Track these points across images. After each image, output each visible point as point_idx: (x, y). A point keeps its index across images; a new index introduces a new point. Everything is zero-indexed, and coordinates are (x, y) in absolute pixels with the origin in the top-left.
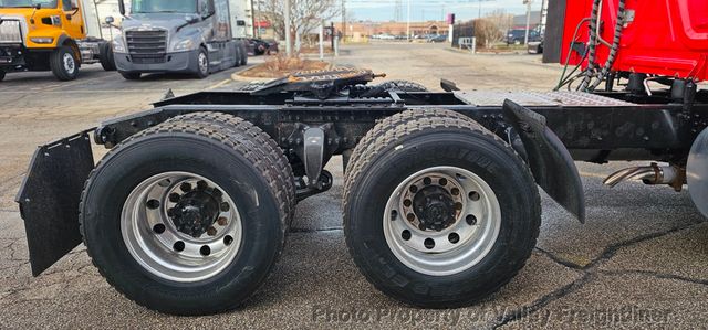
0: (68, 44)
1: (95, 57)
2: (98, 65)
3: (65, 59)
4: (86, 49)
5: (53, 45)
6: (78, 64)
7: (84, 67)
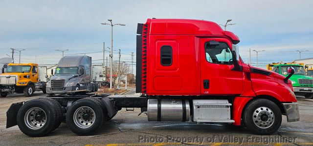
0: (31, 84)
1: (40, 89)
2: (42, 92)
3: (29, 89)
4: (37, 86)
5: (26, 85)
6: (34, 91)
7: (36, 92)
